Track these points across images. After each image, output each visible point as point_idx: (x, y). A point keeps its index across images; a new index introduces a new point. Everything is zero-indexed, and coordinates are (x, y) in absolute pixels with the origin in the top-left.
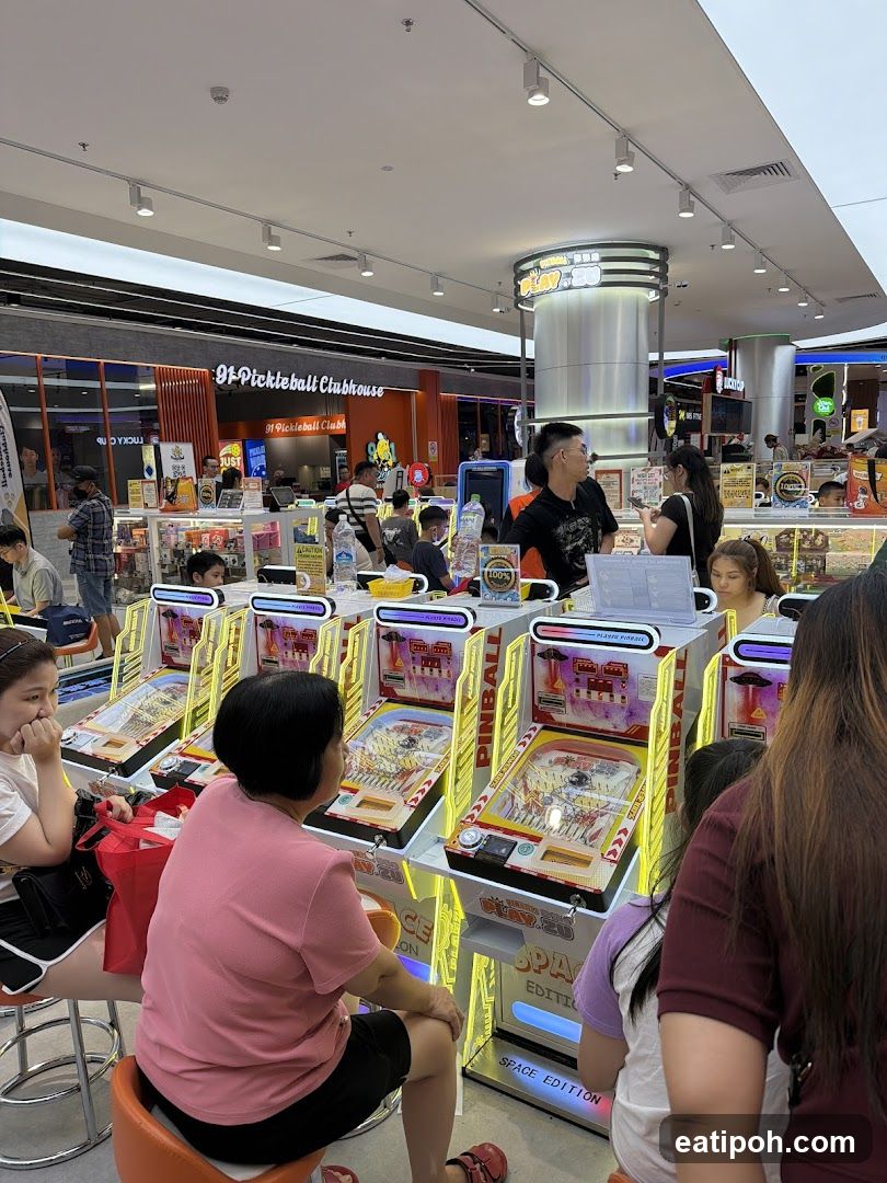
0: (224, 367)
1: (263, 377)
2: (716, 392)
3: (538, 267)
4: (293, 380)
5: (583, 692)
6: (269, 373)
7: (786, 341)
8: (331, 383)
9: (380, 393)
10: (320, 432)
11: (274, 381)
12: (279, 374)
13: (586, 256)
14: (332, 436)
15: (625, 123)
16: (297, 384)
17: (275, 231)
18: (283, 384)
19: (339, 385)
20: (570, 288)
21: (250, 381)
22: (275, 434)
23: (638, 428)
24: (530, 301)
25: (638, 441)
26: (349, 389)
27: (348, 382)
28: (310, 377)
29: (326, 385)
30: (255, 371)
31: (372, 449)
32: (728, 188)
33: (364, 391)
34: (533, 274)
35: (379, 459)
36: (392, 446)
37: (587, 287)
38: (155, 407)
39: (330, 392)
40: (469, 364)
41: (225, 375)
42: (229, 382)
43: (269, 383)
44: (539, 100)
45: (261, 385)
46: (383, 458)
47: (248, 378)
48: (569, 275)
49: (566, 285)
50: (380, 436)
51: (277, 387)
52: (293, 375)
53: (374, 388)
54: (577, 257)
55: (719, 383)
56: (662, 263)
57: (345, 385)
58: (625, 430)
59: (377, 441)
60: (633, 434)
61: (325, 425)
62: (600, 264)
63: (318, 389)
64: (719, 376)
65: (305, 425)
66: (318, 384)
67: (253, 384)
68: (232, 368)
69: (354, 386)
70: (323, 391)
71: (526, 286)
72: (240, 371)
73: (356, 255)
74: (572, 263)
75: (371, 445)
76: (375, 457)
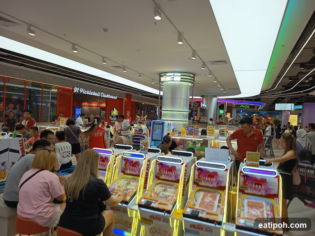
0: (76, 88)
1: (86, 91)
2: (200, 107)
3: (166, 75)
4: (94, 93)
5: (207, 178)
6: (88, 90)
7: (216, 97)
8: (104, 94)
9: (116, 98)
10: (97, 106)
11: (89, 93)
12: (90, 91)
13: (177, 74)
14: (100, 107)
15: (194, 49)
16: (95, 94)
17: (105, 59)
18: (91, 94)
19: (106, 95)
20: (173, 81)
21: (83, 92)
22: (84, 106)
23: (186, 114)
24: (162, 82)
25: (186, 118)
26: (108, 96)
27: (108, 95)
28: (98, 92)
29: (102, 95)
30: (84, 90)
31: (112, 112)
32: (212, 64)
33: (112, 97)
34: (164, 76)
35: (114, 115)
36: (118, 111)
37: (177, 81)
38: (56, 96)
39: (103, 97)
40: (140, 93)
41: (76, 90)
42: (77, 92)
43: (88, 93)
44: (180, 43)
45: (85, 93)
46: (115, 115)
47: (82, 91)
48: (173, 78)
49: (172, 80)
50: (115, 109)
51: (90, 94)
52: (94, 92)
53: (115, 97)
54: (175, 74)
55: (201, 105)
57: (107, 95)
58: (183, 115)
59: (114, 110)
60: (185, 116)
61: (99, 104)
62: (181, 76)
63: (100, 96)
64: (201, 103)
65: (93, 104)
66: (100, 94)
67: (83, 93)
68: (78, 89)
69: (109, 96)
70: (101, 96)
71: (162, 79)
72: (80, 89)
73: (122, 67)
74: (174, 75)
75: (112, 111)
76: (113, 114)
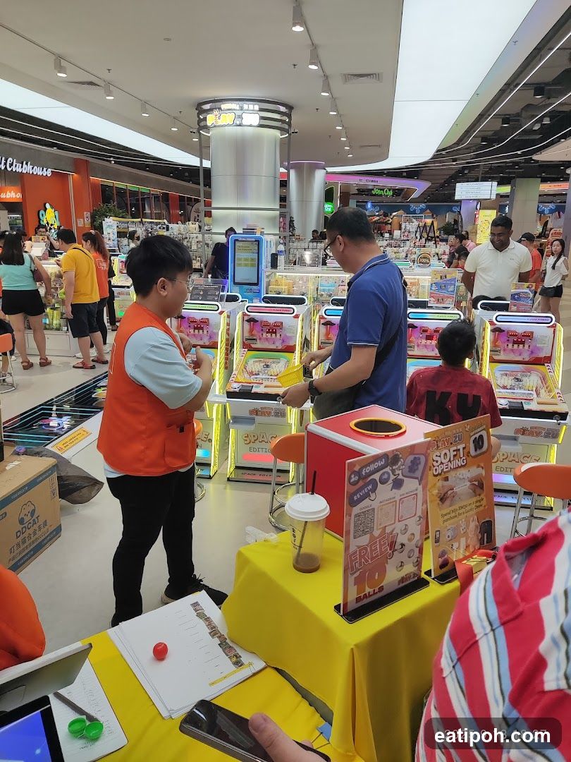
56: (289, 116)
